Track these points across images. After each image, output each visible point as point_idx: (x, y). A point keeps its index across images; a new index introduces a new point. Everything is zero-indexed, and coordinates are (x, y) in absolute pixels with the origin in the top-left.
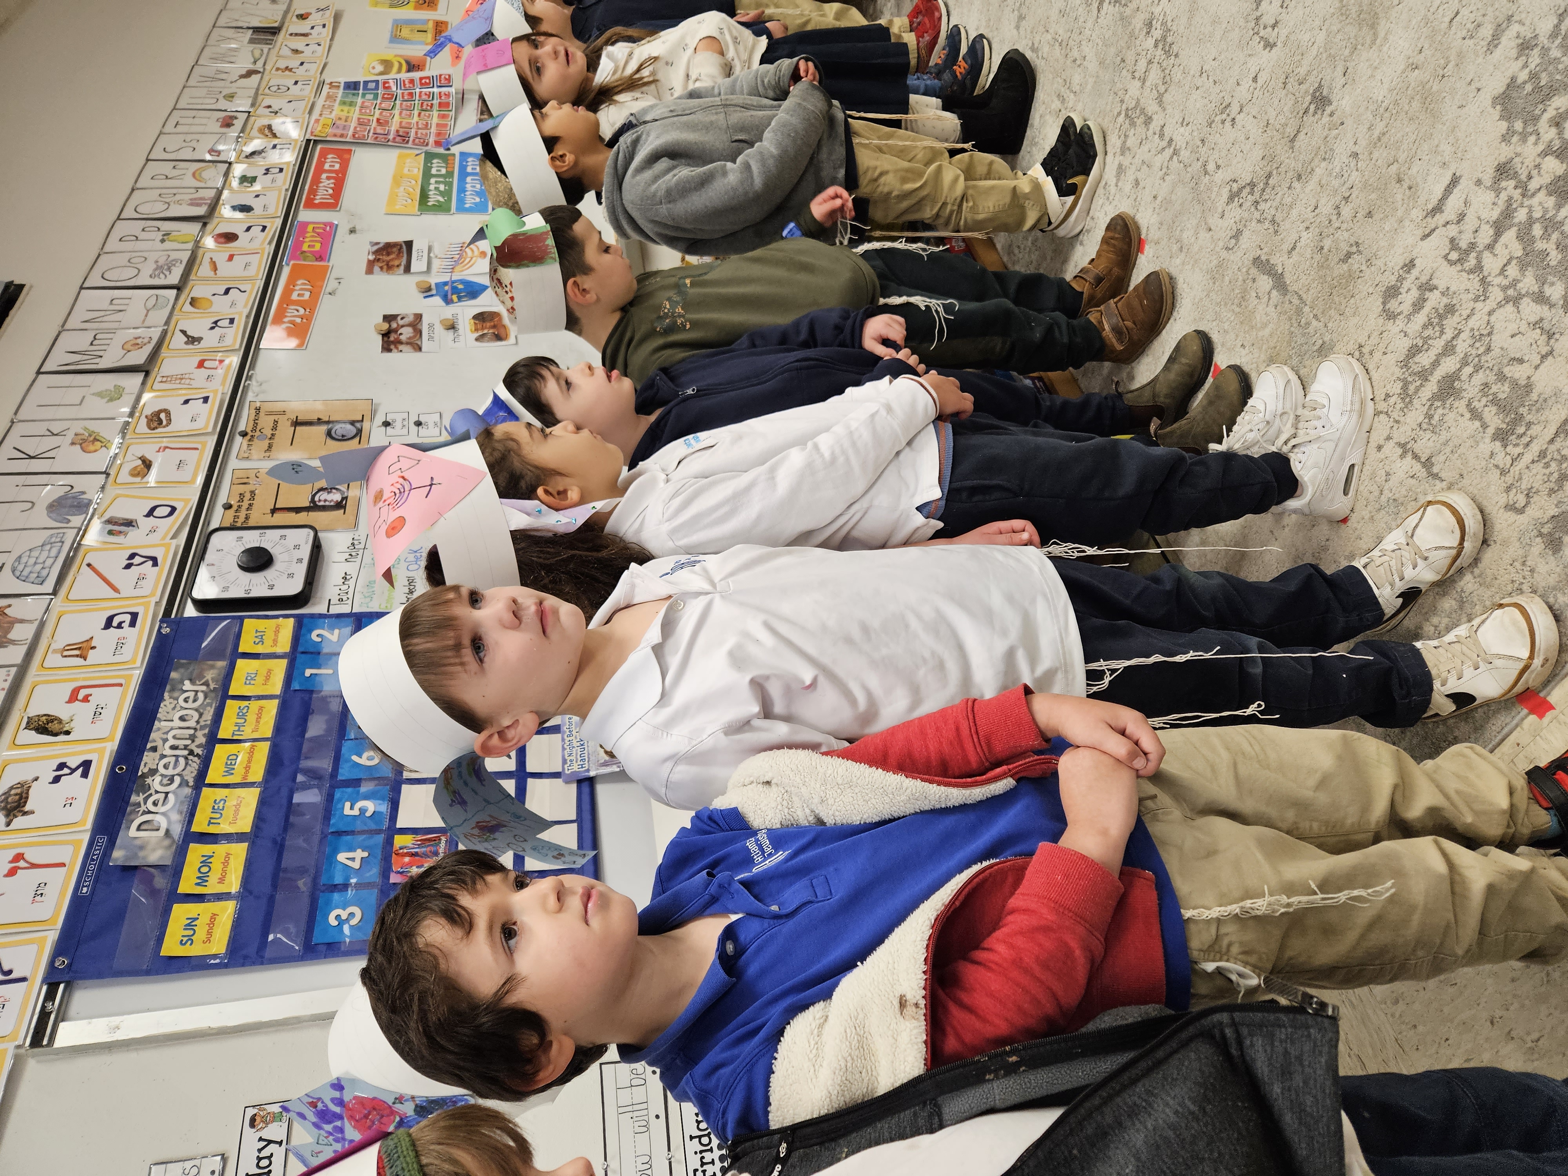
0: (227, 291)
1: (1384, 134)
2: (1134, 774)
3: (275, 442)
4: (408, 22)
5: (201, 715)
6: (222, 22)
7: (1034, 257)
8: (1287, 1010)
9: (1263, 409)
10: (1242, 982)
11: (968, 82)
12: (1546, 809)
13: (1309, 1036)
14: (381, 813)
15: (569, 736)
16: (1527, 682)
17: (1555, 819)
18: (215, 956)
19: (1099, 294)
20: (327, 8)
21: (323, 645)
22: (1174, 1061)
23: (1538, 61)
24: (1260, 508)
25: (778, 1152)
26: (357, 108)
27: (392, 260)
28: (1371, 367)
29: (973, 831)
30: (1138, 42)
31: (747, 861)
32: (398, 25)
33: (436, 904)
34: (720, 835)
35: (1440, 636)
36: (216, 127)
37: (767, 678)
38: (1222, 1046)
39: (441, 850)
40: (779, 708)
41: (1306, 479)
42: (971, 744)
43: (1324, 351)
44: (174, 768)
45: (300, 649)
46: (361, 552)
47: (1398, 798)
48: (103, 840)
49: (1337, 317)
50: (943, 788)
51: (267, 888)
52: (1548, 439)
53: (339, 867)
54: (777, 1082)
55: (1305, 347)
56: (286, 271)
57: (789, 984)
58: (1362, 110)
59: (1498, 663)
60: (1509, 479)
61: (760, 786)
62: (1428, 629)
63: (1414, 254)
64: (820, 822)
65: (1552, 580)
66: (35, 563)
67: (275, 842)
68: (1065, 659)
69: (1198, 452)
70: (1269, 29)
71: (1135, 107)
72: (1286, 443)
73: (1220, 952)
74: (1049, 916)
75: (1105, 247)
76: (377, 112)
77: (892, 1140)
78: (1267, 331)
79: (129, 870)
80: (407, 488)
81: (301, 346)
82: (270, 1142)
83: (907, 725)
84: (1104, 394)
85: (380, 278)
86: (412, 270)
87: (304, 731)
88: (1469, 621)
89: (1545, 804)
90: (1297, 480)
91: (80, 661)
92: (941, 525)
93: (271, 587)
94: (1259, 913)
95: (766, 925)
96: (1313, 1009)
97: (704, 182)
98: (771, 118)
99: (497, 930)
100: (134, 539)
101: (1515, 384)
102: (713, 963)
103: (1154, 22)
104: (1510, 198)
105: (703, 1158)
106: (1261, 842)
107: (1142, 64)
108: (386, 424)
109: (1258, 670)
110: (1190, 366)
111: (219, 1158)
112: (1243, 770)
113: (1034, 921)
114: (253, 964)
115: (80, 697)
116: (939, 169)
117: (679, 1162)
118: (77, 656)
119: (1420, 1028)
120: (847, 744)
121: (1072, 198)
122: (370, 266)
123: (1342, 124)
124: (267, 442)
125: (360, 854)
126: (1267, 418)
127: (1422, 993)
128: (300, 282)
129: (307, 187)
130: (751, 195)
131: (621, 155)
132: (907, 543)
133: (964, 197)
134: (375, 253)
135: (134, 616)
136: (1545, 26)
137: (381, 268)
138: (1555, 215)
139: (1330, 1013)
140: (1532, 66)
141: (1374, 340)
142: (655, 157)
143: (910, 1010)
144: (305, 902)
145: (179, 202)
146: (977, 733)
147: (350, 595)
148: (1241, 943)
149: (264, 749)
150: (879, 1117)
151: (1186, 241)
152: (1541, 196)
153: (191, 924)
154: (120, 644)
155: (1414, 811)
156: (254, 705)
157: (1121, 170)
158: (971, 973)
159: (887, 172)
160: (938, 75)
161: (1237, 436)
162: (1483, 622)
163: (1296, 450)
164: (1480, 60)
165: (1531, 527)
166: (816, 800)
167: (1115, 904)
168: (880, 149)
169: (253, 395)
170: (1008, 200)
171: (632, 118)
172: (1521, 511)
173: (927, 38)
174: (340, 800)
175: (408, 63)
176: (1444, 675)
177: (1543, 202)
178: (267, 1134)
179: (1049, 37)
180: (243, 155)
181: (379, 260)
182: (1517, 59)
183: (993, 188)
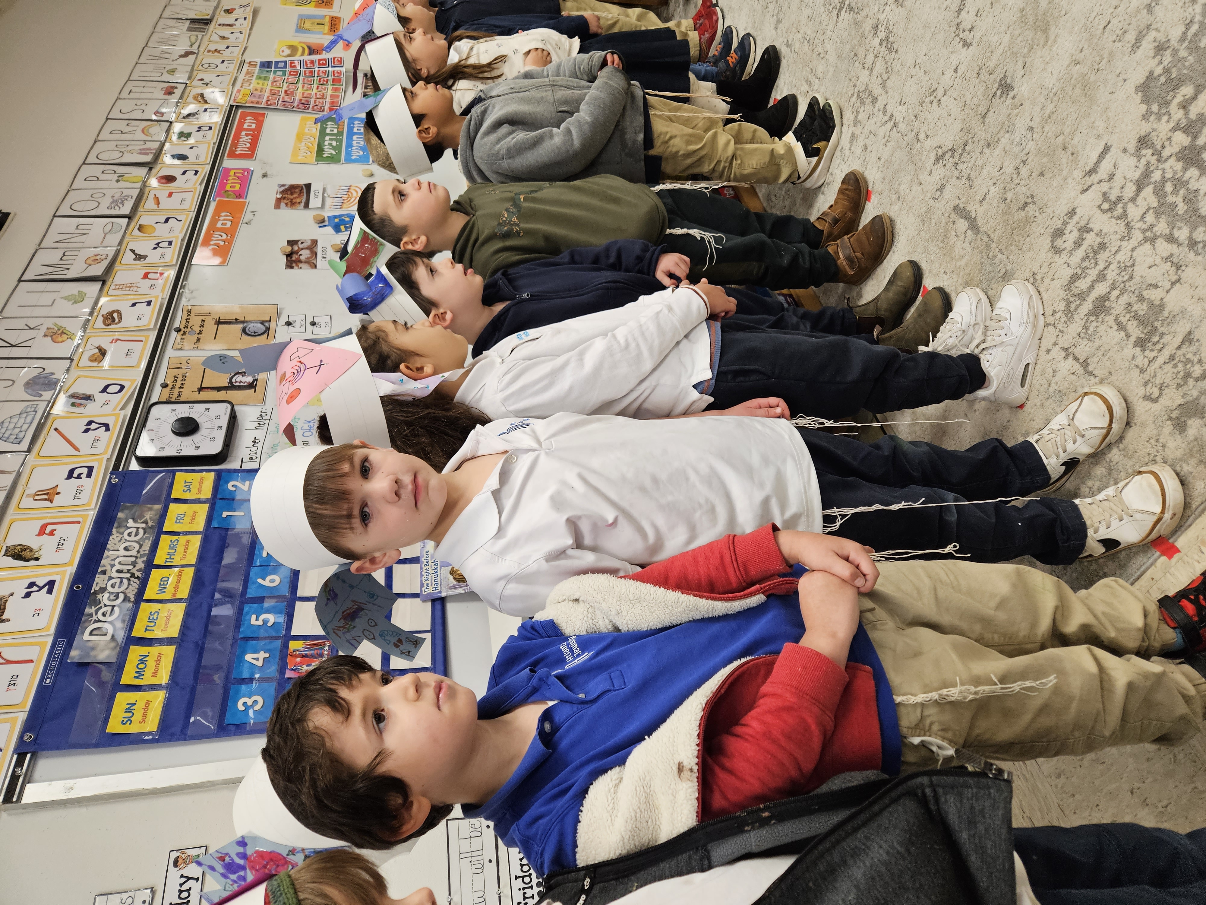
0: (167, 220)
1: (1053, 113)
2: (856, 590)
3: (202, 336)
4: (310, 17)
5: (141, 546)
6: (165, 15)
7: (787, 203)
8: (974, 774)
9: (960, 321)
10: (941, 752)
11: (737, 69)
12: (1173, 628)
13: (990, 794)
14: (280, 623)
15: (426, 565)
16: (1159, 531)
17: (1180, 636)
18: (149, 733)
19: (836, 231)
20: (248, 5)
21: (237, 493)
22: (886, 814)
23: (1170, 59)
24: (956, 395)
25: (583, 885)
26: (270, 82)
27: (295, 198)
28: (1042, 290)
29: (734, 635)
30: (867, 41)
31: (561, 660)
32: (302, 19)
33: (320, 696)
34: (539, 641)
35: (1093, 495)
36: (160, 94)
37: (579, 518)
38: (923, 802)
39: (325, 653)
40: (588, 541)
41: (992, 374)
42: (732, 569)
43: (1006, 277)
44: (119, 587)
45: (219, 496)
46: (267, 422)
47: (1059, 617)
48: (63, 642)
49: (1017, 251)
50: (710, 601)
51: (190, 681)
52: (1176, 346)
53: (246, 665)
54: (582, 828)
55: (993, 274)
56: (213, 206)
57: (591, 753)
58: (1037, 94)
59: (1137, 516)
60: (1146, 376)
61: (571, 603)
62: (1084, 490)
63: (1076, 205)
64: (617, 629)
65: (1179, 454)
66: (15, 427)
67: (197, 644)
68: (807, 506)
69: (909, 352)
70: (967, 33)
71: (866, 90)
72: (977, 347)
73: (924, 730)
74: (790, 698)
75: (841, 196)
76: (285, 85)
77: (672, 876)
78: (963, 262)
79: (83, 666)
80: (303, 368)
81: (223, 263)
82: (189, 878)
83: (683, 555)
84: (839, 308)
85: (286, 212)
86: (311, 206)
87: (221, 559)
88: (1116, 484)
89: (1172, 625)
90: (985, 375)
91: (48, 504)
92: (712, 399)
93: (197, 448)
94: (953, 699)
95: (575, 709)
96: (993, 774)
97: (535, 143)
98: (586, 94)
99: (370, 715)
100: (91, 410)
101: (1151, 304)
102: (535, 739)
103: (880, 26)
104: (1148, 163)
105: (525, 893)
106: (956, 647)
107: (870, 58)
108: (288, 324)
109: (953, 518)
110: (903, 287)
111: (149, 891)
112: (941, 593)
113: (779, 703)
114: (179, 739)
115: (47, 531)
116: (715, 135)
117: (506, 896)
118: (45, 500)
119: (1078, 797)
120: (639, 569)
121: (816, 158)
122: (278, 202)
123: (1022, 105)
124: (196, 336)
125: (262, 655)
126: (963, 328)
127: (1079, 769)
128: (223, 214)
129: (230, 142)
130: (571, 153)
131: (472, 122)
132: (686, 413)
133: (734, 156)
134: (282, 192)
135: (90, 469)
136: (1176, 33)
137: (287, 204)
138: (1182, 176)
139: (1006, 777)
140: (1165, 63)
141: (1044, 269)
142: (498, 124)
143: (686, 774)
144: (220, 691)
145: (130, 152)
146: (737, 561)
147: (258, 455)
148: (940, 723)
149: (190, 572)
150: (662, 859)
151: (902, 193)
152: (1172, 161)
153: (130, 709)
154: (79, 491)
155: (1071, 627)
156: (183, 539)
157: (853, 137)
158: (732, 744)
159: (675, 137)
160: (715, 63)
161: (940, 341)
162: (1126, 485)
163: (985, 352)
164: (1126, 58)
165: (1163, 413)
166: (613, 612)
167: (842, 689)
168: (670, 119)
169: (186, 300)
170: (767, 159)
171: (481, 94)
172: (1155, 401)
173: (707, 35)
174: (248, 613)
175: (309, 48)
176: (1096, 525)
177: (1173, 166)
178: (187, 872)
179: (799, 36)
180: (181, 116)
181: (284, 198)
182: (1154, 57)
183: (756, 149)
